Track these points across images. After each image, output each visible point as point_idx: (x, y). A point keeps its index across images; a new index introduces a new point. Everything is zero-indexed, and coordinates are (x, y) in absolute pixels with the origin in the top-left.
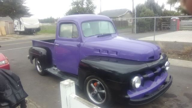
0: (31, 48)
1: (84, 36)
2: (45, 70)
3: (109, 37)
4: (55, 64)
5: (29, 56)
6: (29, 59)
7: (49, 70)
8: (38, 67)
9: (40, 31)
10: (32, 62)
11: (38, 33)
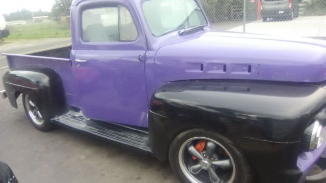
0: (8, 72)
1: (153, 35)
2: (52, 119)
3: (198, 37)
4: (74, 105)
5: (4, 91)
6: (7, 99)
7: (62, 119)
8: (31, 114)
9: (9, 37)
10: (15, 105)
11: (6, 40)
